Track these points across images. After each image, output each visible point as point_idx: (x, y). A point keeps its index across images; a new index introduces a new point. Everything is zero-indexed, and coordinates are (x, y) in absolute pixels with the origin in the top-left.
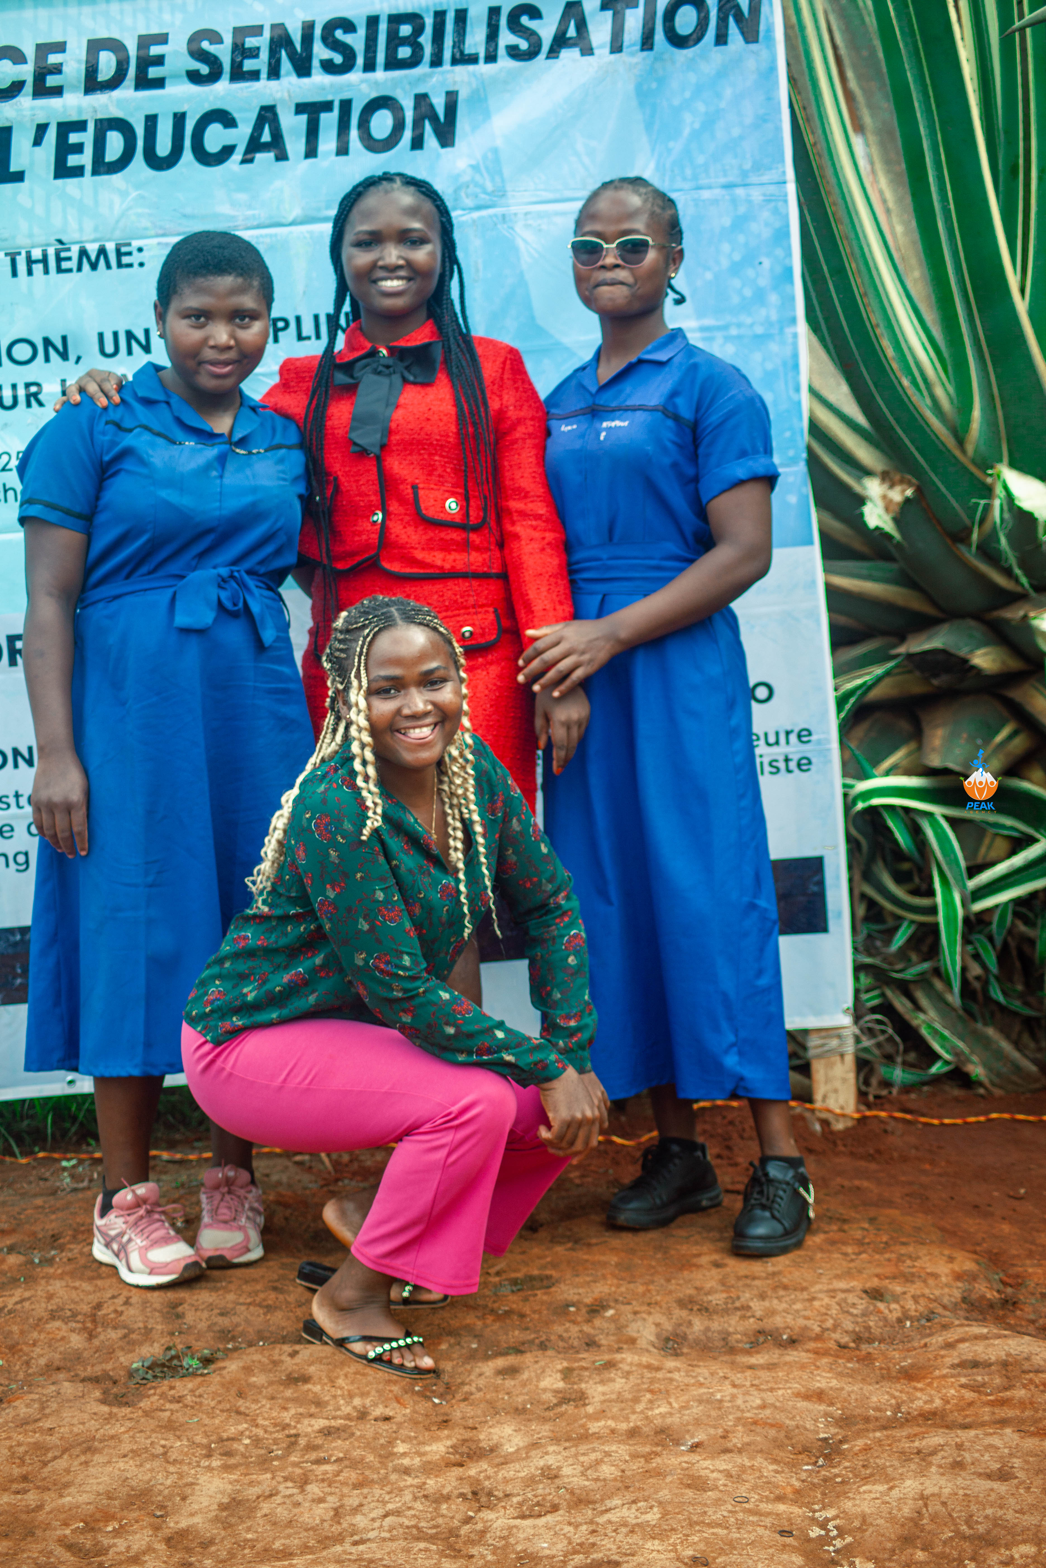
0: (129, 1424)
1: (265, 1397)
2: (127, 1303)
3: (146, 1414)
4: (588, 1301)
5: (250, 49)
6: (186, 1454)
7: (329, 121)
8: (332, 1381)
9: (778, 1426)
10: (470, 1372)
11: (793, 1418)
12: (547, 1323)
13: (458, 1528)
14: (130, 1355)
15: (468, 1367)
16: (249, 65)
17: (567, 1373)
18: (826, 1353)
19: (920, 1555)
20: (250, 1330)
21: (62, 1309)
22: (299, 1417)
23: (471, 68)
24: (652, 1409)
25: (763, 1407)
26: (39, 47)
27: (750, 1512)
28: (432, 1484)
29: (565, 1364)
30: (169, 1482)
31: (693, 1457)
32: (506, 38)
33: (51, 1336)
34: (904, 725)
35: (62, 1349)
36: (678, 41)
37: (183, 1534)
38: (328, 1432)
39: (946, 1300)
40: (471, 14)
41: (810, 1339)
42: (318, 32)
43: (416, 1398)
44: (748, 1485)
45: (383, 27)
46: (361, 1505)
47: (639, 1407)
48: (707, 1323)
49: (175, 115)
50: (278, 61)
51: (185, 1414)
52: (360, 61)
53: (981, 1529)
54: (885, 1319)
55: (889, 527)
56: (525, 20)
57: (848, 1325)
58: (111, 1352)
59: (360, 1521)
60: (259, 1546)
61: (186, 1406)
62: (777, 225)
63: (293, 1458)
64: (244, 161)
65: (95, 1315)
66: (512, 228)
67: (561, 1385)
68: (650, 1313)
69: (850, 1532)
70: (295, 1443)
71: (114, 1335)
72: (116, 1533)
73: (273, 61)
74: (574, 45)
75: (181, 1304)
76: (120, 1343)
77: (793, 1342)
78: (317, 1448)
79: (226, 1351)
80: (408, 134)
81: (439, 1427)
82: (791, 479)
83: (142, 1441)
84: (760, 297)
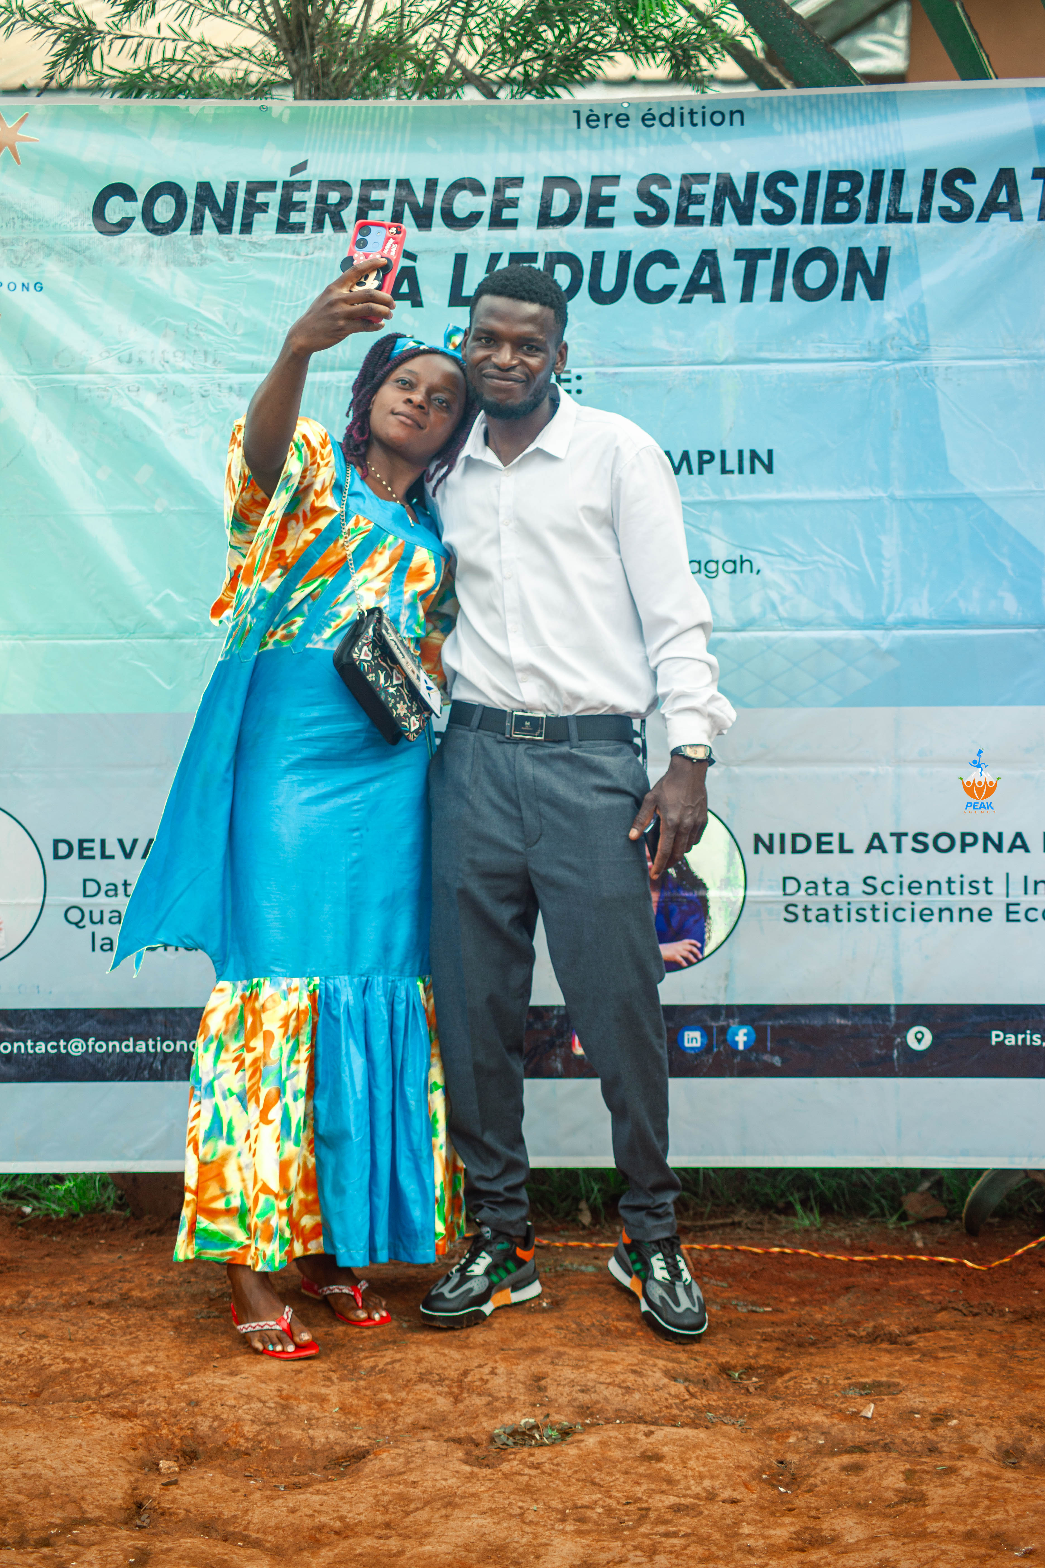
0: (489, 1484)
1: (619, 1471)
2: (493, 1372)
3: (506, 1476)
4: (933, 1409)
5: (696, 195)
6: (542, 1517)
7: (766, 268)
8: (684, 1462)
10: (816, 1466)
12: (892, 1427)
14: (493, 1421)
15: (815, 1461)
16: (694, 210)
17: (909, 1475)
20: (609, 1408)
22: (651, 1493)
23: (904, 226)
24: (989, 1515)
26: (497, 180)
29: (908, 1466)
30: (524, 1541)
32: (940, 199)
33: (419, 1397)
35: (428, 1410)
38: (677, 1509)
40: (908, 175)
42: (761, 182)
43: (763, 1485)
45: (824, 182)
47: (977, 1512)
49: (621, 253)
50: (722, 209)
51: (543, 1480)
52: (799, 213)
56: (959, 184)
58: (475, 1417)
61: (544, 1473)
63: (642, 1530)
64: (682, 301)
65: (461, 1381)
66: (933, 381)
67: (903, 1485)
68: (992, 1426)
70: (646, 1516)
71: (479, 1401)
73: (717, 208)
74: (1004, 211)
75: (544, 1378)
76: (484, 1409)
78: (666, 1522)
79: (584, 1425)
80: (840, 285)
81: (784, 1514)
83: (501, 1501)
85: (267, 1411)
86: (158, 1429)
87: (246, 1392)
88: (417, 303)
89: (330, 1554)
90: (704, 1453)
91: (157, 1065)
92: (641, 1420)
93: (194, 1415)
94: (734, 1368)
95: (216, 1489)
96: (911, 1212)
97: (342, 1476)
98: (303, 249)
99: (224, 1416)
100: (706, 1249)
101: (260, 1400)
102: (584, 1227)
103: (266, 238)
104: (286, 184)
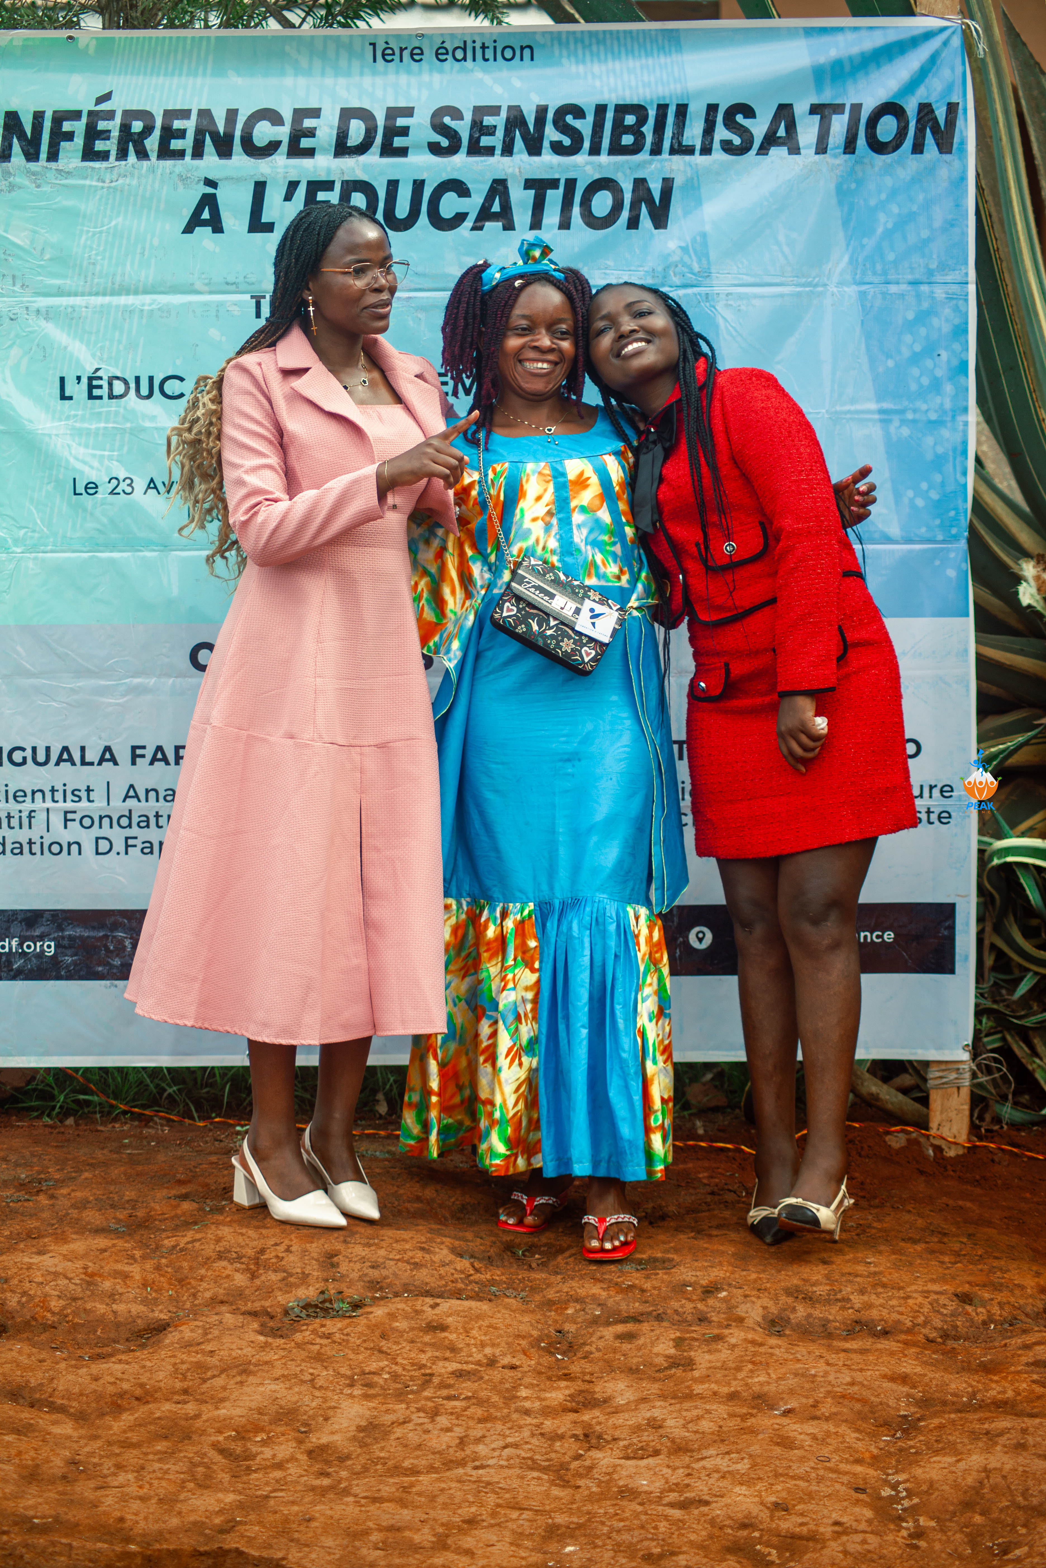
0: (282, 1353)
1: (406, 1340)
3: (298, 1346)
4: (704, 1282)
5: (487, 127)
6: (331, 1382)
7: (554, 197)
8: (467, 1331)
9: (863, 1401)
10: (592, 1335)
11: (878, 1396)
12: (665, 1299)
13: (569, 1463)
14: (287, 1296)
15: (591, 1330)
16: (485, 141)
17: (679, 1343)
18: (915, 1344)
19: (978, 1519)
20: (397, 1282)
21: (229, 1251)
22: (435, 1360)
23: (687, 158)
24: (752, 1377)
25: (852, 1384)
26: (296, 111)
27: (831, 1470)
28: (549, 1424)
29: (678, 1334)
30: (314, 1404)
31: (785, 1421)
32: (721, 133)
33: (217, 1273)
34: (1043, 791)
35: (226, 1285)
36: (878, 147)
37: (323, 1448)
38: (459, 1374)
39: (1028, 1309)
40: (691, 109)
41: (902, 1332)
42: (550, 115)
43: (541, 1352)
44: (831, 1448)
45: (610, 115)
46: (484, 1437)
47: (740, 1375)
48: (810, 1310)
49: (415, 181)
50: (512, 140)
51: (333, 1349)
52: (587, 145)
53: (1035, 1501)
54: (972, 1320)
55: (1039, 605)
56: (739, 118)
57: (937, 1322)
58: (270, 1292)
59: (481, 1449)
60: (390, 1463)
61: (334, 1342)
62: (957, 321)
63: (426, 1394)
64: (474, 229)
65: (258, 1259)
66: (714, 307)
67: (672, 1351)
68: (759, 1297)
69: (917, 1495)
70: (429, 1381)
71: (274, 1277)
72: (264, 1443)
73: (507, 140)
74: (782, 144)
75: (336, 1255)
76: (279, 1285)
77: (885, 1333)
78: (448, 1386)
79: (374, 1299)
80: (625, 214)
81: (560, 1378)
82: (952, 555)
83: (293, 1368)
84: (936, 386)
85: (72, 1287)
87: (53, 1269)
88: (218, 229)
89: (131, 1418)
90: (486, 1323)
92: (428, 1294)
94: (519, 1246)
95: (24, 1359)
96: (693, 1102)
97: (143, 1346)
98: (108, 177)
99: (32, 1292)
101: (67, 1278)
102: (381, 1117)
103: (72, 166)
104: (90, 113)
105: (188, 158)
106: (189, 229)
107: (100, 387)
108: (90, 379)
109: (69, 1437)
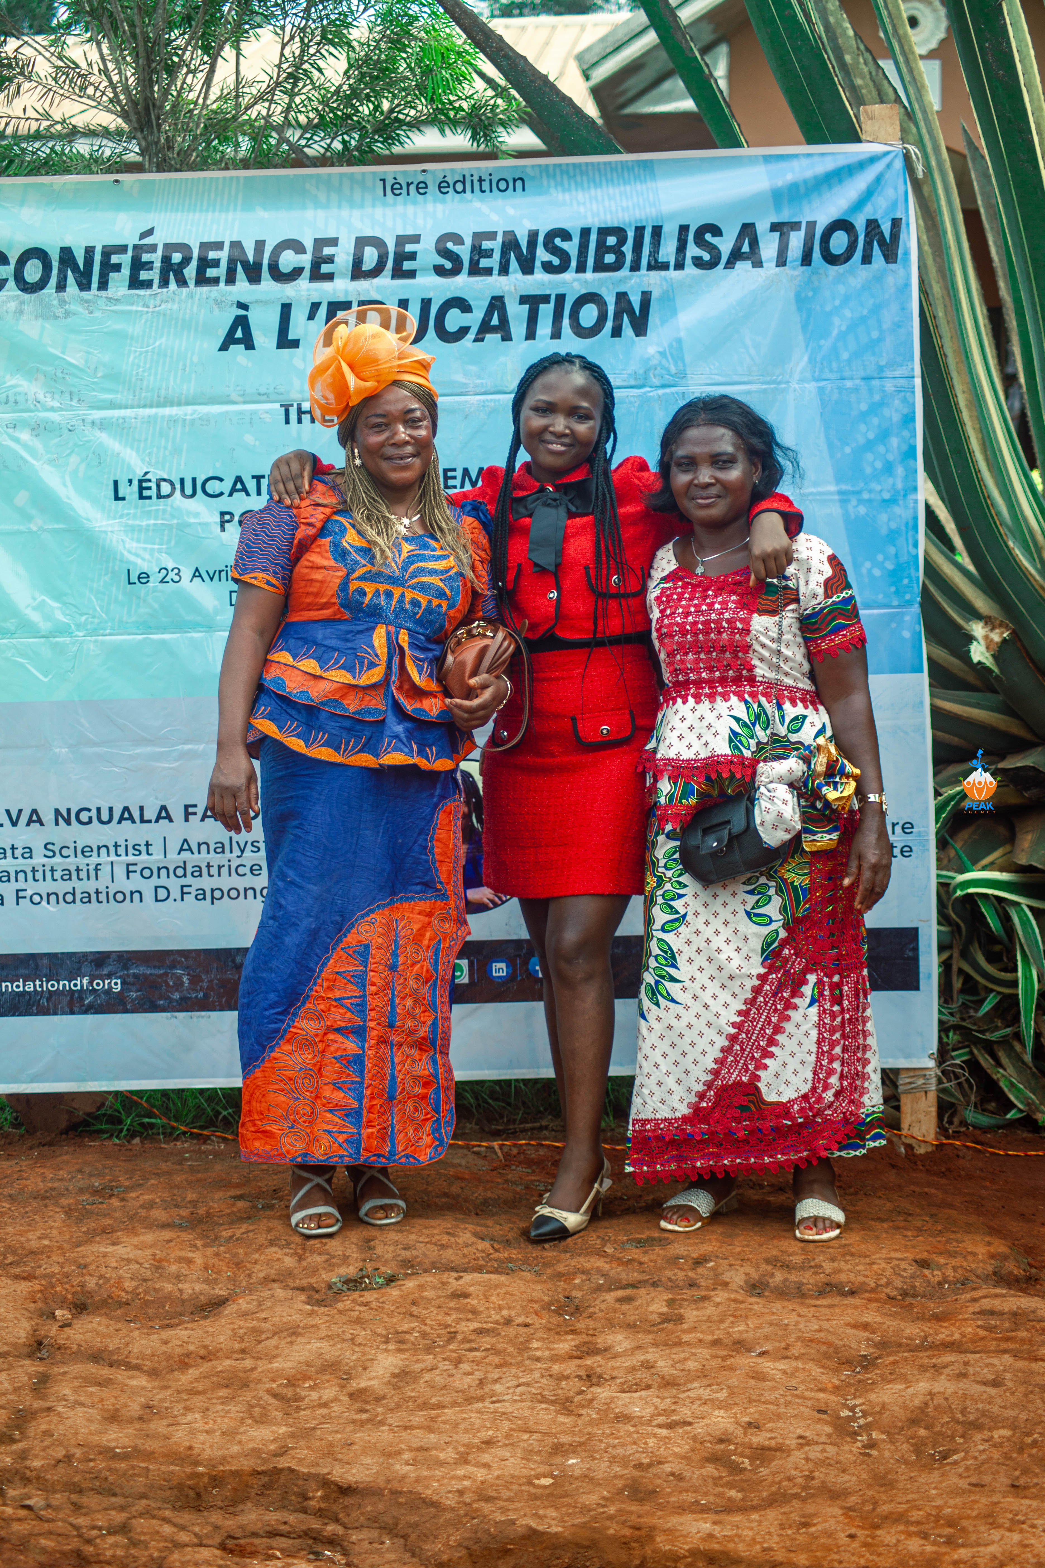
0: (326, 1318)
1: (433, 1306)
3: (340, 1312)
4: (694, 1255)
5: (486, 250)
6: (369, 1340)
7: (546, 311)
8: (487, 1298)
9: (829, 1344)
10: (595, 1299)
11: (841, 1340)
12: (660, 1269)
13: (573, 1397)
14: (330, 1274)
15: (595, 1296)
16: (484, 263)
17: (670, 1303)
18: (877, 1300)
19: (922, 1432)
20: (426, 1261)
22: (459, 1321)
23: (663, 273)
24: (733, 1327)
25: (820, 1331)
26: (316, 240)
27: (797, 1396)
28: (556, 1368)
29: (671, 1296)
30: (354, 1358)
31: (760, 1360)
32: (693, 250)
33: (269, 1257)
34: (1002, 830)
35: (277, 1267)
36: (831, 259)
37: (362, 1391)
38: (480, 1332)
39: (979, 1272)
40: (665, 230)
41: (866, 1291)
42: (541, 239)
43: (551, 1314)
44: (798, 1380)
45: (593, 237)
46: (500, 1378)
47: (723, 1326)
48: (786, 1276)
49: (423, 300)
50: (508, 261)
51: (370, 1314)
52: (574, 264)
53: (972, 1417)
54: (929, 1281)
55: (989, 662)
56: (708, 237)
57: (898, 1283)
58: (315, 1271)
60: (420, 1401)
61: (371, 1309)
62: (906, 411)
63: (451, 1347)
64: (475, 340)
65: (304, 1245)
67: (665, 1310)
68: (742, 1266)
69: (871, 1414)
70: (454, 1337)
71: (318, 1259)
72: (311, 1388)
73: (503, 261)
74: (747, 259)
75: (373, 1240)
76: (323, 1265)
77: (852, 1293)
78: (470, 1341)
79: (406, 1274)
80: (609, 324)
81: (567, 1333)
82: (907, 618)
83: (336, 1329)
84: (889, 468)
85: (143, 1270)
86: (53, 1287)
87: (126, 1257)
88: (250, 346)
89: (197, 1372)
90: (503, 1290)
91: (44, 1002)
92: (453, 1269)
93: (83, 1275)
95: (102, 1329)
97: (205, 1318)
98: (152, 303)
99: (108, 1276)
100: (515, 1145)
101: (138, 1263)
103: (120, 294)
104: (135, 247)
105: (222, 284)
106: (224, 347)
107: (149, 488)
108: (141, 482)
109: (143, 1388)
